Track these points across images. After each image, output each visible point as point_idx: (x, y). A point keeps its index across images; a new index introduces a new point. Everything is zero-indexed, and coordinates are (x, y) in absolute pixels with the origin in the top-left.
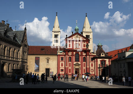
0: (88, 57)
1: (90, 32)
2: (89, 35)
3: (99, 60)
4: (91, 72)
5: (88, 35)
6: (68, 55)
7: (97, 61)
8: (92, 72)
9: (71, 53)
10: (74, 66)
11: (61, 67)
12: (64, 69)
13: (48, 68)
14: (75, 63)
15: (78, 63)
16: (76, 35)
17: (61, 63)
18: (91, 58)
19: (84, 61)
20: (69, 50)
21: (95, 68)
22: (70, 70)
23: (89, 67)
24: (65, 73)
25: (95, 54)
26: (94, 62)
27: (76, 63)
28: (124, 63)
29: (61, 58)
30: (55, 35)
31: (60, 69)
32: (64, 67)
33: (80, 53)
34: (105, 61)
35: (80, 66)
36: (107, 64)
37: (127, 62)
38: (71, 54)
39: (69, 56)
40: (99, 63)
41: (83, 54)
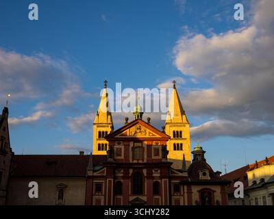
0: (165, 182)
1: (183, 124)
3: (195, 189)
5: (179, 130)
7: (190, 193)
9: (122, 171)
14: (131, 198)
15: (140, 197)
17: (95, 198)
18: (175, 184)
25: (185, 174)
26: (183, 195)
27: (135, 197)
28: (264, 198)
29: (97, 184)
30: (100, 132)
33: (145, 171)
34: (211, 193)
37: (271, 194)
38: (122, 175)
40: (196, 196)
41: (154, 175)
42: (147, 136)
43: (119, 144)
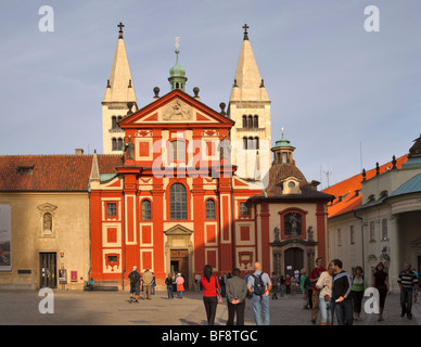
0: (225, 199)
1: (261, 104)
2: (256, 117)
3: (275, 210)
4: (241, 262)
5: (253, 115)
6: (138, 193)
7: (266, 216)
8: (246, 262)
9: (151, 182)
10: (165, 237)
11: (105, 243)
12: (119, 252)
13: (49, 249)
14: (167, 226)
15: (183, 224)
16: (172, 104)
17: (105, 227)
18: (240, 202)
19: (208, 218)
20: (142, 170)
21: (256, 246)
22: (147, 255)
23: (230, 242)
24: (124, 271)
26: (255, 220)
27: (173, 225)
28: (385, 221)
29: (107, 203)
30: (114, 118)
31: (105, 252)
32: (119, 243)
33: (190, 181)
34: (301, 215)
35: (192, 236)
36: (310, 228)
37: (395, 215)
38: (151, 188)
39: (141, 198)
40: (275, 221)
41: (205, 187)
42: (194, 121)
43: (144, 135)
